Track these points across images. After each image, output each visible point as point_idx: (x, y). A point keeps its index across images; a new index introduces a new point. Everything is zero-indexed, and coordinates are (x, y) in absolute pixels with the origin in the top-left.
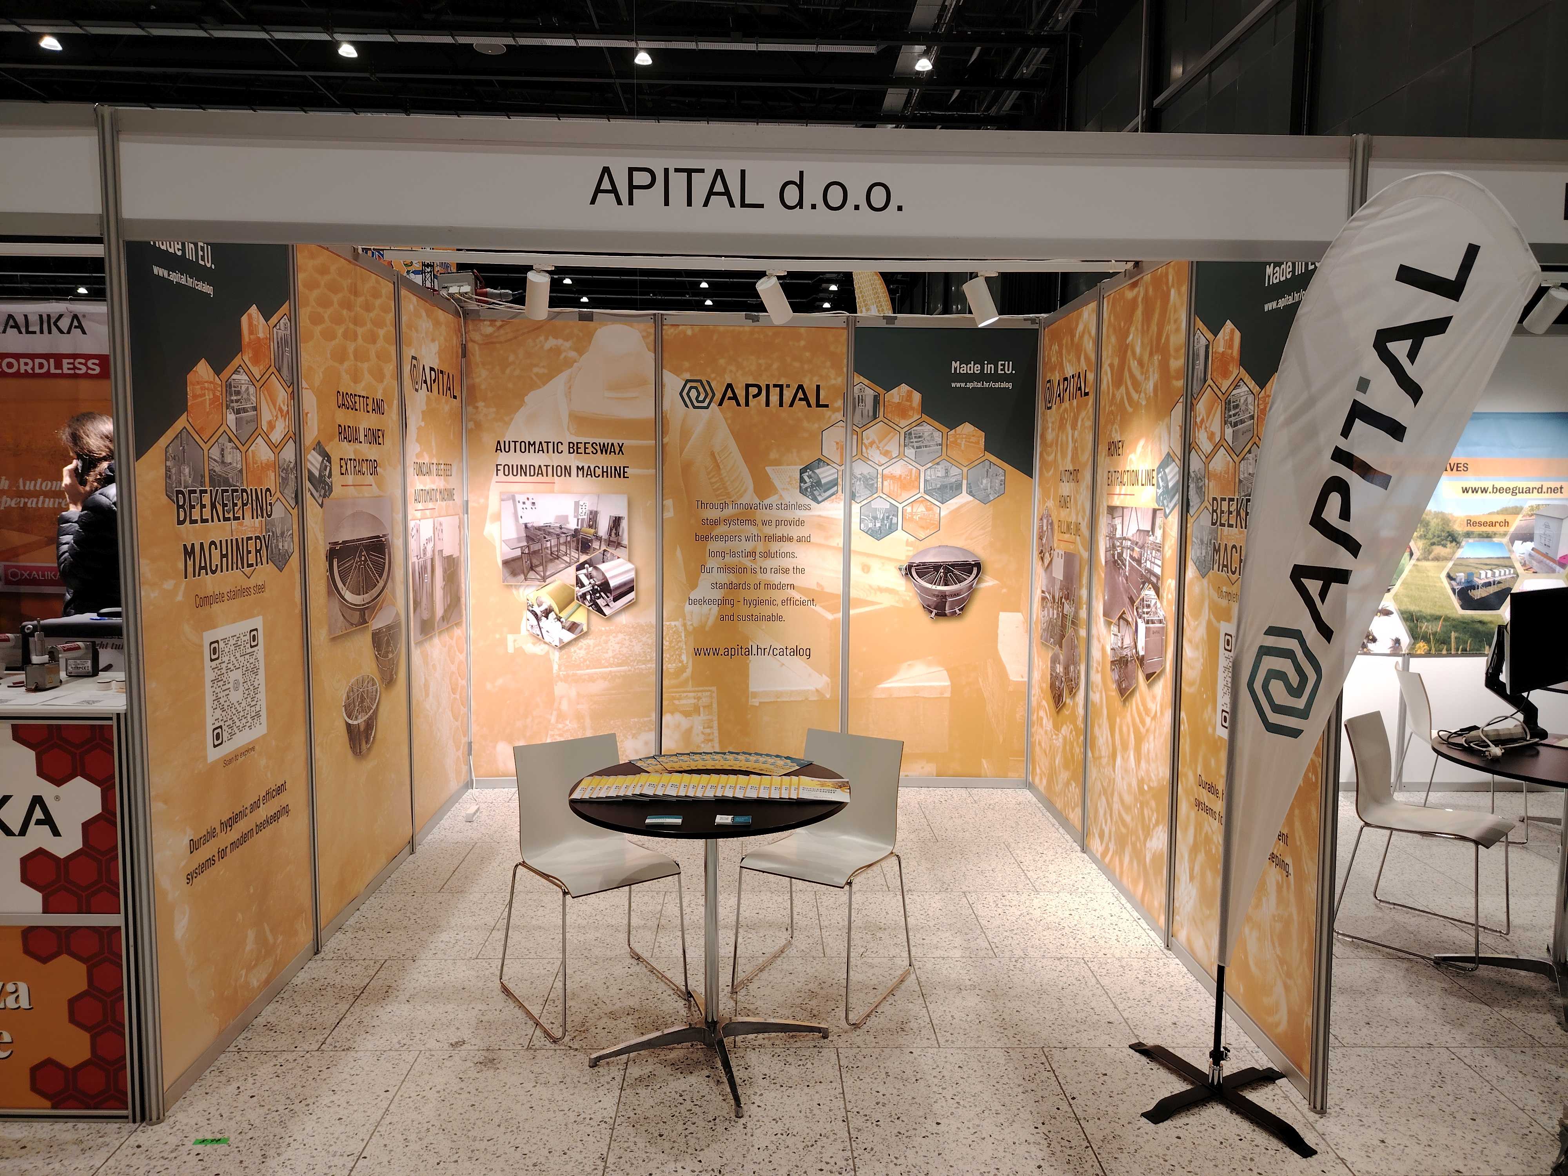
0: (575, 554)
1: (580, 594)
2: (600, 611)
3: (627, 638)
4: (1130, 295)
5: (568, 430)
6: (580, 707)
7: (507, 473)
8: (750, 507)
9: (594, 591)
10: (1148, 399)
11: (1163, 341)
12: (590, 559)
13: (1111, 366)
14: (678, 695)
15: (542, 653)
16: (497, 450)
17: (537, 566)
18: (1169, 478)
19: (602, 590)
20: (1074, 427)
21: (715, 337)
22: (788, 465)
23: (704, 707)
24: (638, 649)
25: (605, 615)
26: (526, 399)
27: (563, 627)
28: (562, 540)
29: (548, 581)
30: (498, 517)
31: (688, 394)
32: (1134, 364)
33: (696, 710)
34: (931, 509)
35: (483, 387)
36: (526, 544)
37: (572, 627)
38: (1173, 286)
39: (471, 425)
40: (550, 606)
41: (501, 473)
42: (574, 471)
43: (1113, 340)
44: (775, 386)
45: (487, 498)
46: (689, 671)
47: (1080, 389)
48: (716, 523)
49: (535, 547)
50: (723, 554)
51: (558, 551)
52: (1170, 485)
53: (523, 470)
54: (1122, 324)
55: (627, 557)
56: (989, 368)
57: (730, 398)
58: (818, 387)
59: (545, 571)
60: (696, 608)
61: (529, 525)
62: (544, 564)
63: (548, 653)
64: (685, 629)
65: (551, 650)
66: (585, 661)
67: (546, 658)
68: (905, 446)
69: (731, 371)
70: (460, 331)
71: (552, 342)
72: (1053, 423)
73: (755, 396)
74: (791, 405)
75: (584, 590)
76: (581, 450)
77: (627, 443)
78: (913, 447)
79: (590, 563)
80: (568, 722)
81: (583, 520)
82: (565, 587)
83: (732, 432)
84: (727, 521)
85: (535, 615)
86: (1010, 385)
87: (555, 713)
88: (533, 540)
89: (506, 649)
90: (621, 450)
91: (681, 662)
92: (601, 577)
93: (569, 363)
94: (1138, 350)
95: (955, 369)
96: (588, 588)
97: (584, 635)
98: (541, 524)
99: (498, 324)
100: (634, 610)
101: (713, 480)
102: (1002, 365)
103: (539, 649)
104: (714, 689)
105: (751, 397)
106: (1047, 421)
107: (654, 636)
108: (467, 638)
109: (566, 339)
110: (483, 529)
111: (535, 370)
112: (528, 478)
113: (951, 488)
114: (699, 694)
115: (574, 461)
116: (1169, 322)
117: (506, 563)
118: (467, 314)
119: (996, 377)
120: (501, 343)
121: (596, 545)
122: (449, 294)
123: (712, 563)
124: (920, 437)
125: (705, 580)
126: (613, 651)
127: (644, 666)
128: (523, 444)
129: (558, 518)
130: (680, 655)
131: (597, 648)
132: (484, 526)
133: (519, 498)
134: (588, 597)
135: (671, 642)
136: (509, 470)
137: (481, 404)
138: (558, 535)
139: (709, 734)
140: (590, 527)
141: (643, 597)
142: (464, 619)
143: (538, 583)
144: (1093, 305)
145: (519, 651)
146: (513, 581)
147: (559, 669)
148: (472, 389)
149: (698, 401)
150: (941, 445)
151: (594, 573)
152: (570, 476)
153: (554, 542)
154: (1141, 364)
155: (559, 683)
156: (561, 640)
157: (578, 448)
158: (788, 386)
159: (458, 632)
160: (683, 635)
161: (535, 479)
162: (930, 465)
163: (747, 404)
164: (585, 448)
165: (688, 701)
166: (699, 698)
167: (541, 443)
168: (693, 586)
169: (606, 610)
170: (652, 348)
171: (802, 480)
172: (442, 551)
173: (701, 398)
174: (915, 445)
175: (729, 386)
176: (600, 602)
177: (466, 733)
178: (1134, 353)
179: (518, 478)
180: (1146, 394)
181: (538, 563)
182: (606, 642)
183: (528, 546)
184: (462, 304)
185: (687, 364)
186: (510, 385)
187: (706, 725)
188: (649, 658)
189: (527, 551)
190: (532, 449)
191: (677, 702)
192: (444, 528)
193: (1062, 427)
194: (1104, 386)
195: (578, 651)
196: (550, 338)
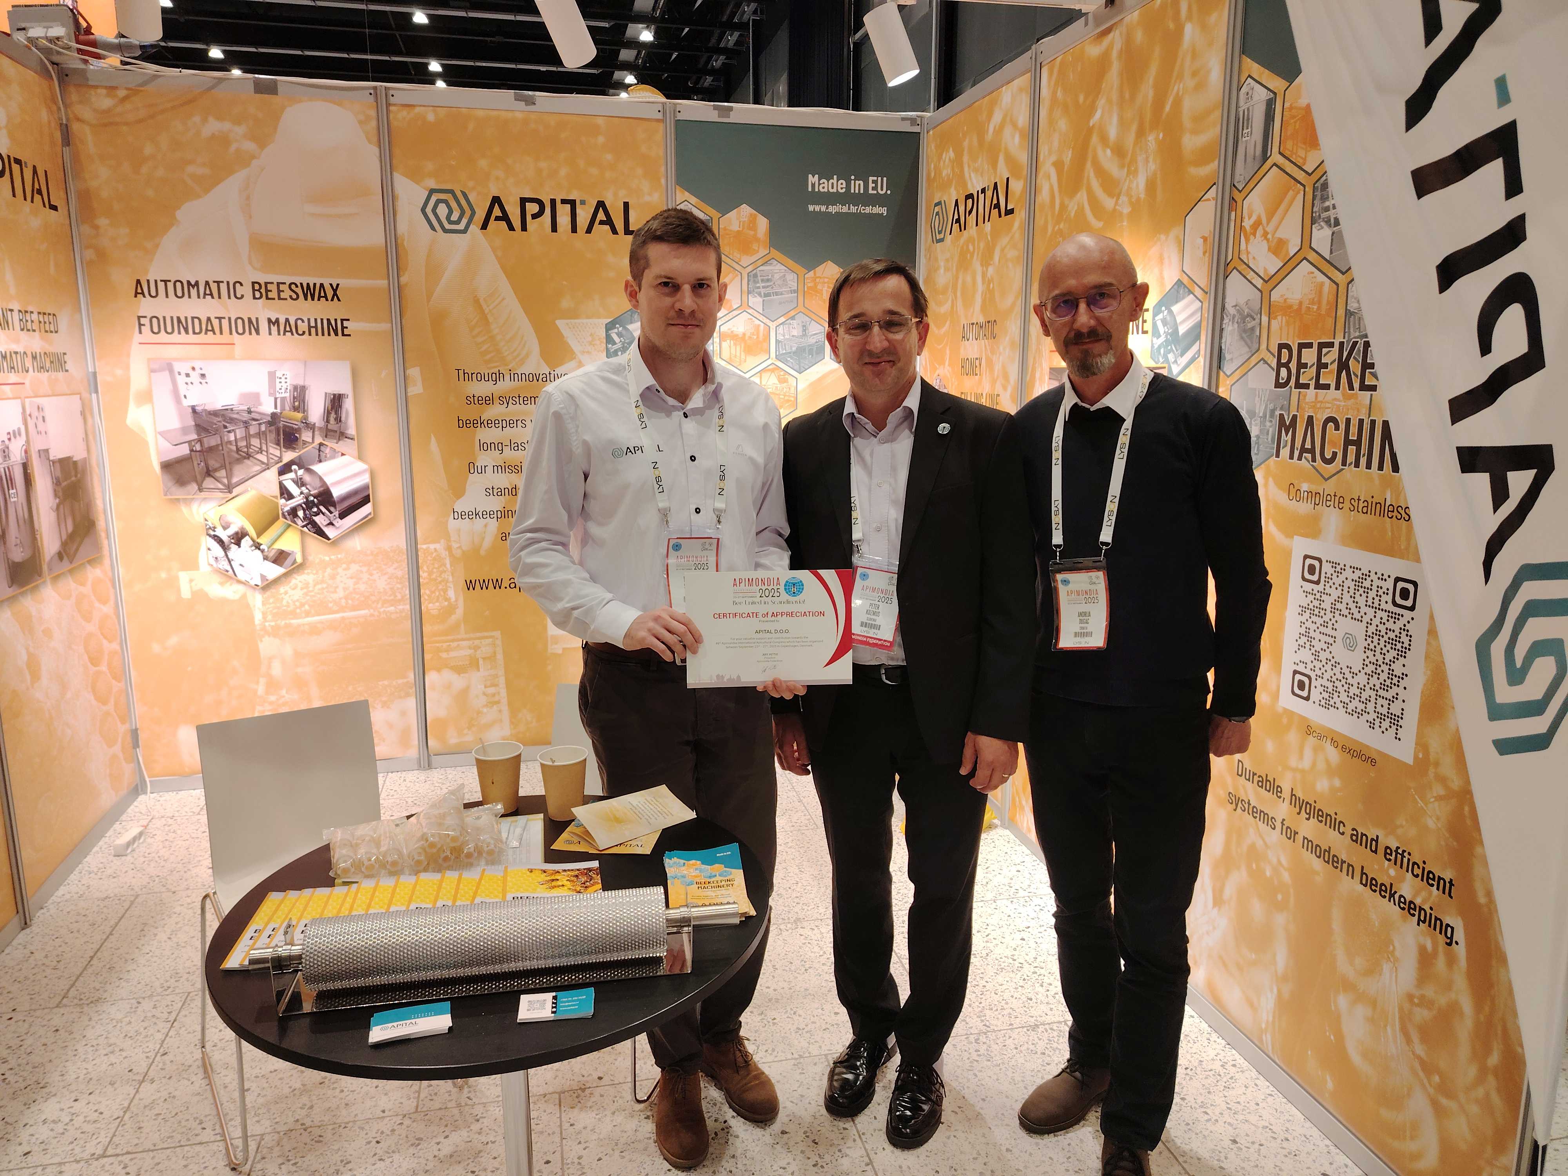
0: (275, 451)
1: (287, 508)
2: (320, 533)
3: (365, 569)
4: (1094, 51)
5: (250, 263)
6: (299, 670)
7: (156, 330)
8: (536, 378)
9: (309, 505)
10: (1136, 205)
11: (1168, 108)
12: (300, 457)
13: (1058, 165)
14: (445, 645)
15: (237, 597)
16: (136, 294)
17: (216, 470)
18: (1179, 319)
19: (321, 503)
20: (986, 260)
21: (471, 126)
22: (588, 317)
23: (484, 659)
24: (382, 584)
25: (328, 539)
26: (179, 214)
27: (266, 558)
28: (253, 430)
29: (236, 491)
30: (146, 397)
31: (434, 211)
32: (1106, 157)
33: (474, 664)
34: (786, 381)
35: (104, 194)
36: (195, 437)
37: (280, 558)
38: (1189, 18)
39: (90, 254)
40: (242, 528)
41: (146, 329)
42: (264, 326)
43: (1063, 124)
44: (564, 202)
45: (127, 368)
46: (460, 612)
47: (997, 206)
48: (488, 400)
49: (213, 441)
50: (499, 447)
51: (248, 446)
52: (1182, 330)
53: (182, 325)
54: (1081, 98)
55: (356, 453)
56: (857, 186)
57: (497, 219)
58: (626, 205)
59: (229, 476)
60: (465, 524)
61: (199, 409)
62: (228, 465)
63: (244, 596)
64: (451, 555)
65: (250, 593)
66: (302, 605)
67: (243, 603)
68: (749, 293)
69: (497, 178)
70: (55, 102)
71: (213, 126)
72: (947, 260)
73: (535, 216)
74: (589, 230)
75: (292, 503)
76: (273, 294)
77: (344, 283)
78: (760, 294)
79: (300, 463)
80: (284, 692)
81: (283, 399)
82: (263, 500)
83: (503, 268)
84: (505, 400)
85: (220, 542)
86: (883, 211)
87: (262, 681)
88: (206, 430)
89: (178, 590)
90: (335, 294)
91: (447, 599)
92: (318, 484)
93: (244, 160)
94: (1112, 132)
95: (813, 185)
96: (298, 500)
97: (298, 568)
98: (218, 406)
99: (122, 93)
100: (371, 530)
101: (480, 339)
102: (873, 182)
103: (232, 591)
104: (497, 634)
105: (529, 218)
106: (936, 259)
107: (405, 565)
108: (113, 582)
109: (237, 122)
110: (126, 417)
111: (190, 169)
112: (191, 338)
113: (811, 352)
114: (477, 642)
115: (262, 311)
116: (1180, 77)
117: (167, 466)
118: (64, 75)
119: (865, 199)
120: (126, 124)
121: (306, 436)
122: (30, 40)
123: (485, 459)
124: (768, 280)
125: (476, 484)
126: (345, 589)
127: (392, 608)
128: (178, 285)
129: (245, 396)
130: (445, 591)
131: (319, 586)
132: (126, 411)
133: (178, 367)
134: (301, 513)
135: (430, 573)
136: (159, 325)
137: (103, 222)
138: (245, 422)
139: (494, 695)
140: (296, 409)
141: (385, 512)
142: (106, 551)
143: (221, 495)
144: (1023, 81)
145: (199, 596)
146: (179, 493)
147: (264, 618)
148: (85, 197)
149: (451, 222)
150: (796, 291)
151: (307, 478)
152: (257, 332)
153: (240, 433)
154: (1119, 151)
155: (266, 639)
156: (263, 577)
157: (267, 291)
158: (583, 202)
159: (93, 573)
160: (448, 562)
161: (202, 338)
162: (782, 319)
163: (524, 228)
164: (279, 291)
165: (461, 652)
166: (476, 648)
167: (207, 283)
168: (459, 492)
169: (330, 532)
170: (375, 139)
171: (609, 340)
172: (47, 451)
173: (454, 217)
174: (763, 291)
175: (496, 200)
176: (319, 520)
177: (125, 715)
178: (1104, 139)
179: (175, 337)
180: (1130, 196)
181: (217, 465)
182: (333, 577)
183: (200, 441)
184: (56, 59)
185: (430, 166)
186: (150, 193)
187: (488, 683)
188: (399, 596)
189: (198, 447)
190: (194, 292)
191: (444, 655)
192: (47, 414)
193: (964, 263)
194: (1044, 196)
195: (291, 592)
196: (211, 119)
